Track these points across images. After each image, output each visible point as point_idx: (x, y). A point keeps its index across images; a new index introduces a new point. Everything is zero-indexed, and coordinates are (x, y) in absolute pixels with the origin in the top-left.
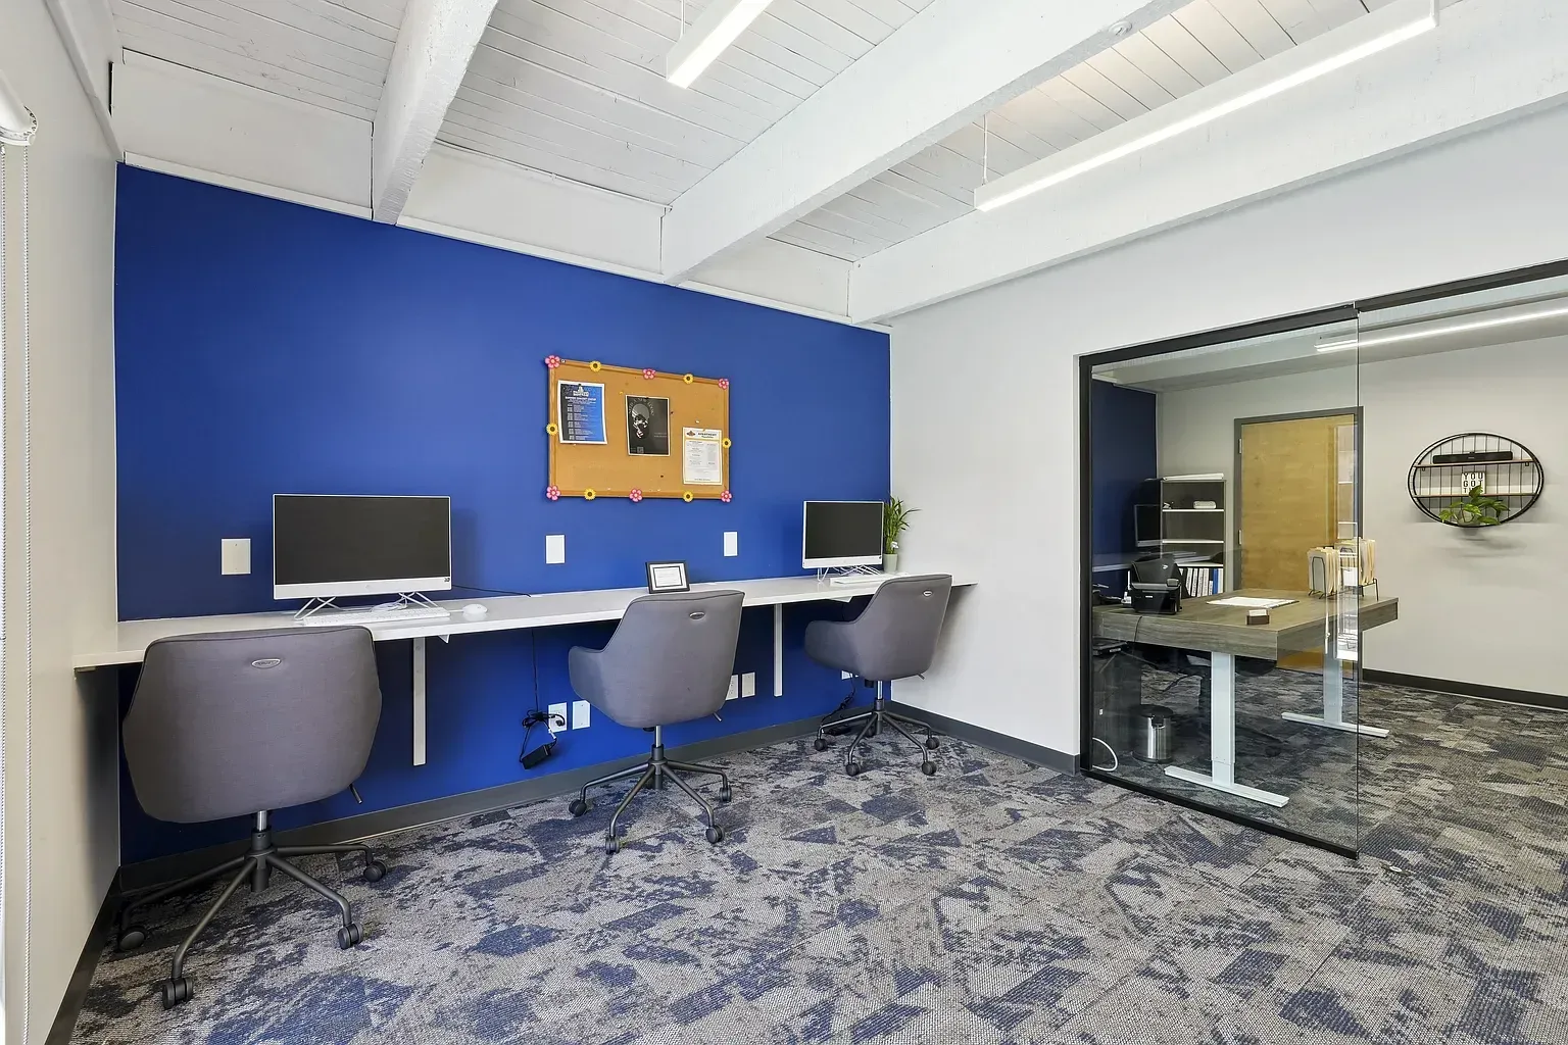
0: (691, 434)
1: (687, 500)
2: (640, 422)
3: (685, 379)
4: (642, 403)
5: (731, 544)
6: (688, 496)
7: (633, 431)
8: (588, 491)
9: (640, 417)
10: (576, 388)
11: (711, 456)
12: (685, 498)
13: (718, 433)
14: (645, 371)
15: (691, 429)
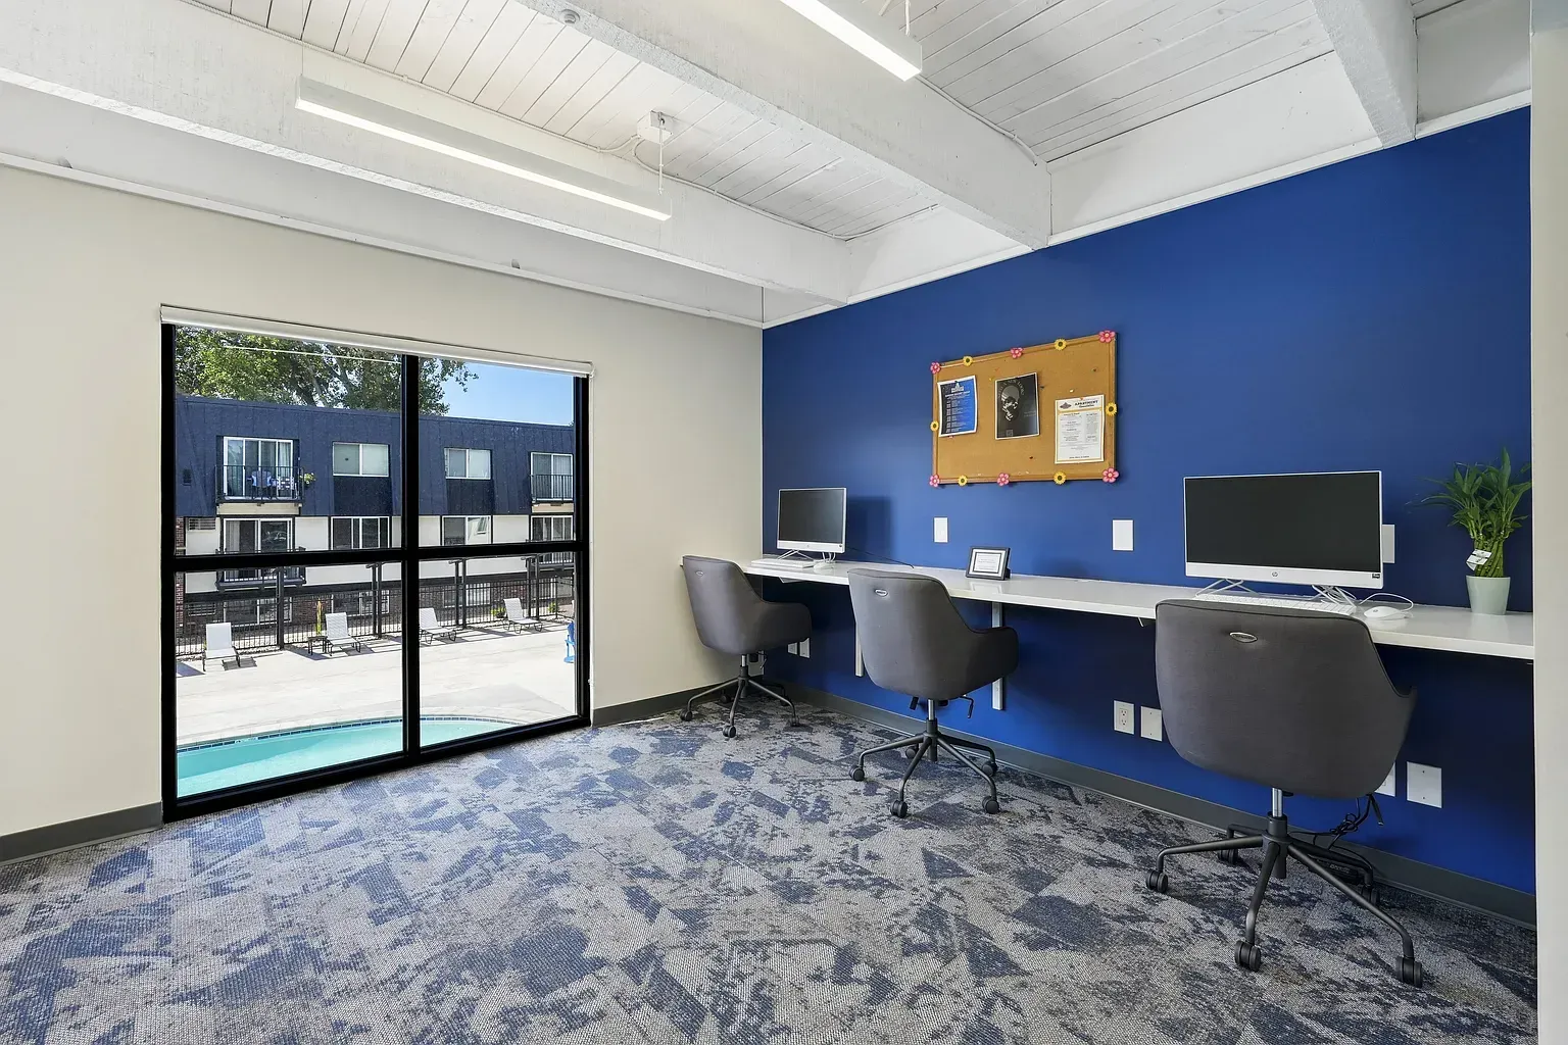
0: (1066, 406)
1: (1058, 482)
2: (1010, 404)
3: (1057, 346)
4: (1011, 384)
5: (1123, 535)
6: (1060, 478)
7: (1002, 413)
8: (961, 478)
9: (1008, 400)
10: (954, 385)
11: (1091, 428)
12: (1056, 480)
13: (1100, 398)
14: (1012, 351)
15: (1066, 401)
